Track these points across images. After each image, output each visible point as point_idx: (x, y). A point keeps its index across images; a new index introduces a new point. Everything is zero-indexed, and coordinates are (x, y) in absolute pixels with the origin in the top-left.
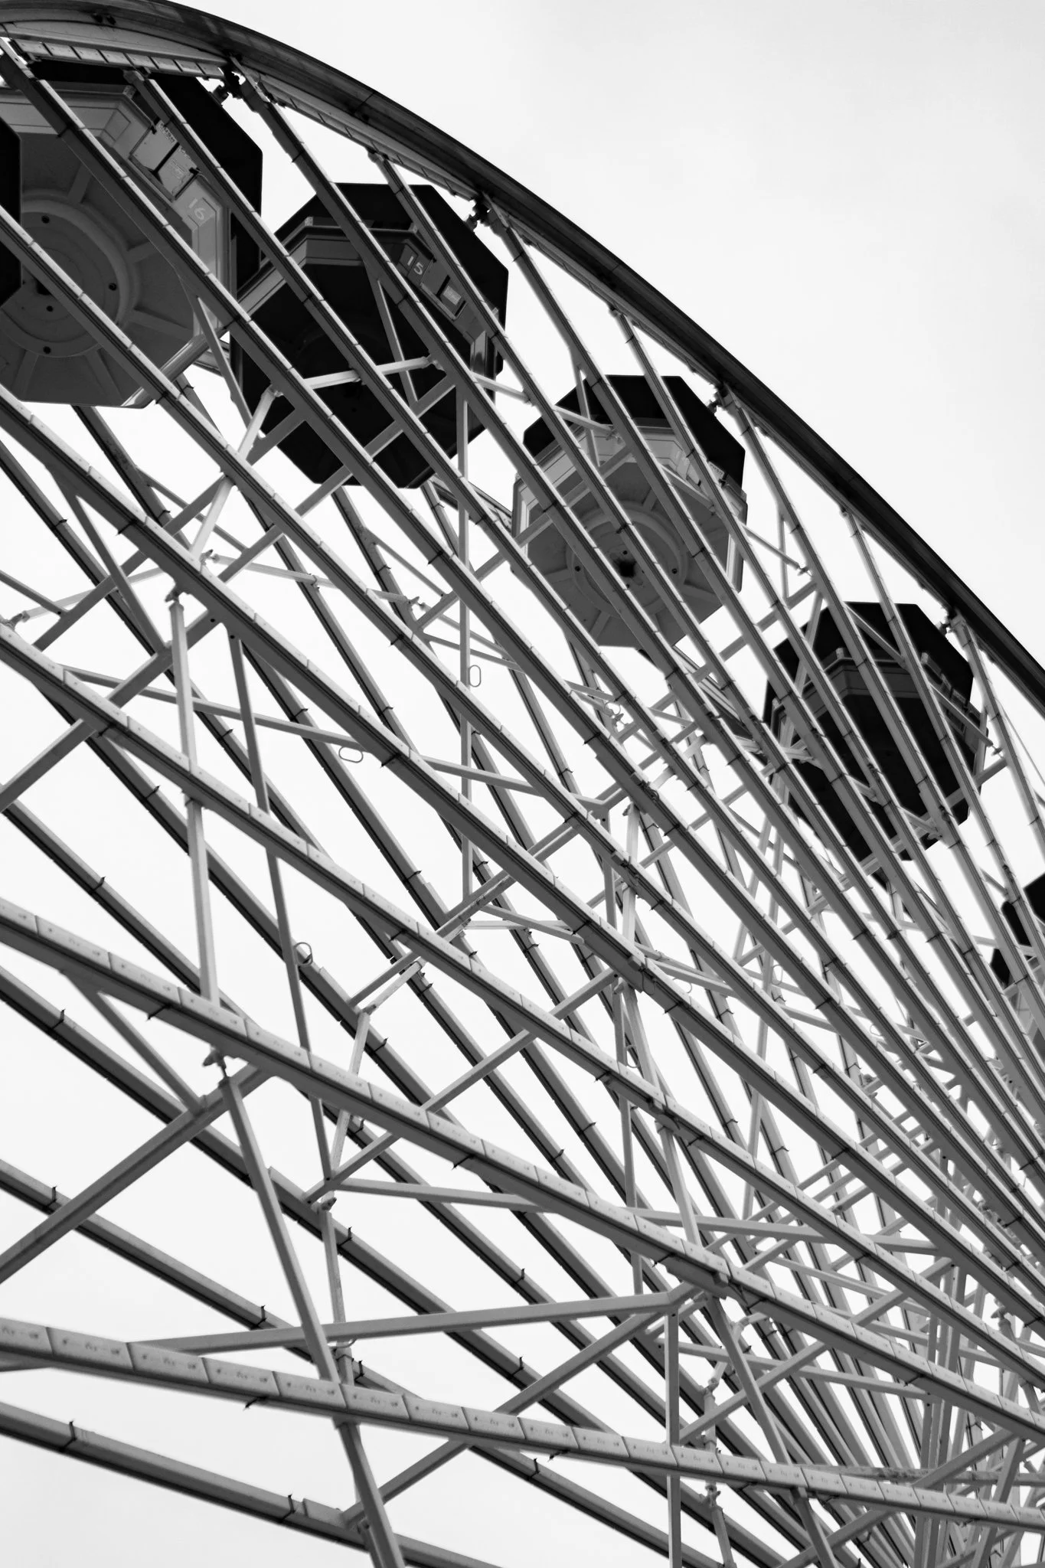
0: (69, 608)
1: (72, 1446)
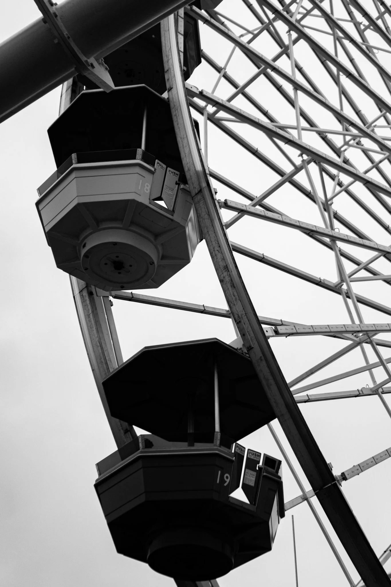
0: (256, 32)
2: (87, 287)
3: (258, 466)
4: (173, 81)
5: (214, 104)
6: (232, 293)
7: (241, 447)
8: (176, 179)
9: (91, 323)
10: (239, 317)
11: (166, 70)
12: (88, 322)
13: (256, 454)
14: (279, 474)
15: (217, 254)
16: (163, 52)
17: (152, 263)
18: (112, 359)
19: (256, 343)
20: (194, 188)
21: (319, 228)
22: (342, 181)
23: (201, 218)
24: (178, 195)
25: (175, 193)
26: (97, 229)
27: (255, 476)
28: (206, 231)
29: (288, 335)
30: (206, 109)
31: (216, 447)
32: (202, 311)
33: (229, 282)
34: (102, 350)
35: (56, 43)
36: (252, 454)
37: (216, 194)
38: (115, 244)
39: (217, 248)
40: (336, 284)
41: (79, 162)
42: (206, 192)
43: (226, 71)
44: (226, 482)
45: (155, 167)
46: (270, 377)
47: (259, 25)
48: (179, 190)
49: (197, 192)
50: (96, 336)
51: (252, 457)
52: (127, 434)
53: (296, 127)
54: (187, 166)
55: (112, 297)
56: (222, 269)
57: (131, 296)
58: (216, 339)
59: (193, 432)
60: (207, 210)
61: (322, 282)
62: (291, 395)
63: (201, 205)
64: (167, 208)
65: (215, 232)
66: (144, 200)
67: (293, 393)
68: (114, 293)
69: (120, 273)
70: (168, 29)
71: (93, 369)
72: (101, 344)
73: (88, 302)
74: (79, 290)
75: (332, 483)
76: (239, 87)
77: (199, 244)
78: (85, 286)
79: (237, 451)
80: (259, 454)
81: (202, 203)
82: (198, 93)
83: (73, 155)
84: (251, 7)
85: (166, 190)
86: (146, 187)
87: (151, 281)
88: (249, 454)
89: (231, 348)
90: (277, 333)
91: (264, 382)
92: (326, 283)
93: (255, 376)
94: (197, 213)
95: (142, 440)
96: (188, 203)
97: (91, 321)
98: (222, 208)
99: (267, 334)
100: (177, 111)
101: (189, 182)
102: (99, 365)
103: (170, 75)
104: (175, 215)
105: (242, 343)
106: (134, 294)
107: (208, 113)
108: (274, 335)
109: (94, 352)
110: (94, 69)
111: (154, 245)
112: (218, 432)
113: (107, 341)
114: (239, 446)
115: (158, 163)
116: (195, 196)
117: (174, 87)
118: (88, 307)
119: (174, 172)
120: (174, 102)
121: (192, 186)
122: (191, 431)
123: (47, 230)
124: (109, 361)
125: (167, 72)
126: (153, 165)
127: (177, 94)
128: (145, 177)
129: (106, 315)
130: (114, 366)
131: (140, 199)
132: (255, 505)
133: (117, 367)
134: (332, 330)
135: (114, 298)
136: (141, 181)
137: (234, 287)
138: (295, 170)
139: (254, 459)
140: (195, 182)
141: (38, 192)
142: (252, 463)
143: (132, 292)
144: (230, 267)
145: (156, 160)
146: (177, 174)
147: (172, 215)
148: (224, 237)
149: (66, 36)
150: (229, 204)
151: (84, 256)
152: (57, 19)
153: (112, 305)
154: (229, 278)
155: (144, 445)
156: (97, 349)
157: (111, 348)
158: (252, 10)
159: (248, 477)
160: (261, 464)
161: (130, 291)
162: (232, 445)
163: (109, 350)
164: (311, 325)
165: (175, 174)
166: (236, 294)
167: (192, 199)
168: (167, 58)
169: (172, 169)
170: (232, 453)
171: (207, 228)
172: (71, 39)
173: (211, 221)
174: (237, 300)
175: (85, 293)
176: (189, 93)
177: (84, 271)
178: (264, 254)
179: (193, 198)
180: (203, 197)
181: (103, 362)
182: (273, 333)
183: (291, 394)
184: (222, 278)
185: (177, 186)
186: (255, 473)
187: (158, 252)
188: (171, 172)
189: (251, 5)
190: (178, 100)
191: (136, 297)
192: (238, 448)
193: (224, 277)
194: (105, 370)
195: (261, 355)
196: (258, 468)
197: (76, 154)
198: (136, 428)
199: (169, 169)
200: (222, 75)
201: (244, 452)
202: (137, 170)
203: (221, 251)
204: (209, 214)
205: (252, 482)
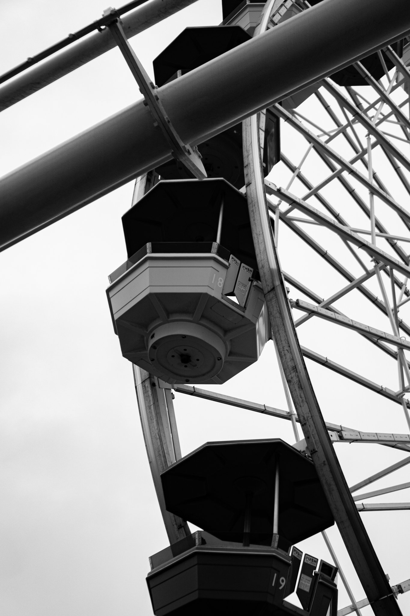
0: (332, 134)
1: (326, 364)
2: (150, 378)
3: (315, 572)
4: (252, 176)
5: (291, 202)
6: (299, 394)
7: (298, 551)
8: (250, 275)
9: (152, 415)
10: (304, 418)
11: (245, 165)
12: (149, 413)
13: (313, 559)
14: (335, 582)
15: (286, 354)
16: (243, 146)
17: (220, 359)
18: (170, 452)
19: (321, 447)
20: (266, 286)
21: (389, 335)
22: (409, 290)
23: (272, 316)
24: (250, 292)
25: (247, 290)
26: (167, 321)
27: (310, 582)
28: (277, 329)
29: (352, 441)
30: (278, 208)
31: (273, 549)
32: (263, 411)
33: (297, 383)
34: (161, 443)
35: (155, 126)
36: (309, 559)
37: (288, 294)
38: (184, 337)
39: (286, 348)
40: (397, 394)
41: (153, 251)
42: (279, 290)
43: (300, 171)
44: (281, 585)
45: (229, 262)
46: (333, 483)
47: (336, 127)
48: (252, 287)
49: (269, 289)
50: (156, 428)
51: (309, 562)
52: (181, 530)
53: (370, 233)
54: (261, 263)
55: (174, 390)
56: (291, 370)
57: (193, 390)
58: (280, 439)
59: (249, 532)
60: (278, 308)
61: (383, 390)
62: (352, 502)
63: (273, 303)
64: (239, 304)
65: (285, 332)
66: (217, 294)
67: (354, 500)
68: (176, 386)
69: (186, 366)
70: (250, 124)
71: (151, 461)
72: (160, 436)
73: (150, 393)
74: (142, 380)
75: (389, 595)
76: (312, 188)
77: (267, 342)
78: (147, 377)
79: (294, 555)
80: (316, 560)
81: (274, 301)
82: (276, 190)
83: (148, 244)
84: (328, 108)
85: (239, 285)
86: (219, 282)
87: (217, 377)
88: (306, 558)
89: (294, 450)
90: (341, 438)
91: (326, 487)
92: (387, 391)
93: (317, 480)
94: (268, 311)
95: (199, 536)
96: (259, 300)
97: (152, 413)
98: (293, 308)
99: (332, 439)
100: (254, 207)
101: (262, 279)
102: (157, 457)
103: (249, 171)
104: (246, 311)
105: (306, 445)
106: (196, 388)
107: (281, 212)
108: (339, 440)
109: (153, 444)
110: (191, 156)
111: (223, 341)
112: (276, 534)
113: (166, 434)
114: (296, 549)
115: (233, 258)
116: (267, 293)
117: (252, 182)
118: (149, 398)
119: (248, 269)
120: (251, 198)
121: (265, 284)
122: (247, 530)
123: (116, 317)
124: (167, 454)
125: (246, 167)
126: (228, 260)
127: (255, 190)
128: (218, 271)
129: (167, 408)
130: (172, 461)
131: (213, 294)
132: (308, 611)
133: (175, 462)
134: (396, 439)
135: (176, 391)
136: (215, 275)
137: (302, 389)
138: (366, 275)
139: (311, 564)
140: (268, 280)
141: (109, 279)
142: (308, 569)
143: (195, 387)
144: (299, 368)
145: (231, 255)
146: (250, 271)
147: (244, 312)
148: (295, 337)
149: (166, 120)
150: (301, 304)
151: (152, 346)
152: (158, 103)
153: (173, 398)
154: (297, 379)
155: (201, 541)
156: (156, 441)
157: (170, 442)
158: (330, 112)
159: (304, 582)
160: (317, 570)
161: (192, 385)
162: (290, 548)
163: (168, 443)
164: (375, 432)
165: (249, 270)
166: (303, 395)
167: (264, 297)
168: (247, 153)
169: (246, 265)
170: (289, 557)
171: (278, 327)
172: (171, 123)
173: (282, 320)
174: (304, 402)
175: (147, 384)
176: (268, 190)
177: (150, 362)
178: (327, 358)
179: (266, 295)
180: (276, 296)
181: (161, 455)
182: (337, 438)
183: (352, 500)
184: (290, 378)
185: (250, 282)
186: (310, 579)
187: (226, 348)
188: (245, 268)
189: (329, 106)
190: (255, 196)
191: (198, 392)
192: (295, 552)
193: (292, 378)
194: (162, 463)
195: (325, 459)
196: (314, 574)
197: (150, 243)
198: (190, 524)
199: (243, 265)
200: (296, 175)
201: (301, 556)
202: (212, 263)
203: (290, 351)
204: (281, 313)
205: (307, 588)
